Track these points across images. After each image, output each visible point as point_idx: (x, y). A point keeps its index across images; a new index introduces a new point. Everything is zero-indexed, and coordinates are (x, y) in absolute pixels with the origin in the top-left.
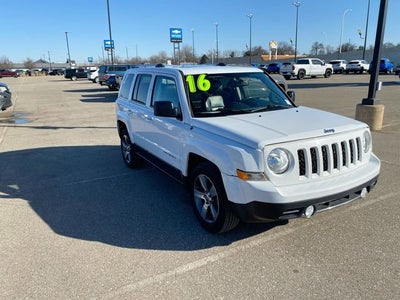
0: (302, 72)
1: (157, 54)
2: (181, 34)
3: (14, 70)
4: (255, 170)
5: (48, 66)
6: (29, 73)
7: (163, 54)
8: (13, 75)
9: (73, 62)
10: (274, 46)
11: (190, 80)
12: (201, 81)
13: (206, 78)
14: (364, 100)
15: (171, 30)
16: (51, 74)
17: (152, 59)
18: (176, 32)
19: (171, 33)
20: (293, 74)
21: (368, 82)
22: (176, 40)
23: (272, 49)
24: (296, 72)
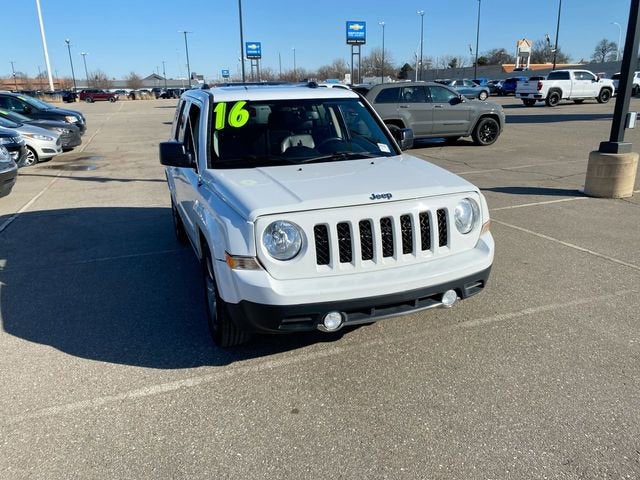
0: (556, 94)
1: (330, 64)
2: (364, 30)
3: (112, 91)
4: (243, 252)
5: (162, 83)
6: (133, 96)
7: (339, 64)
8: (109, 97)
9: (201, 77)
10: (526, 48)
11: (220, 110)
12: (237, 111)
13: (244, 107)
14: (602, 144)
15: (348, 24)
16: (164, 96)
17: (321, 71)
18: (357, 27)
19: (348, 30)
20: (538, 97)
21: (612, 112)
22: (356, 42)
23: (520, 54)
24: (544, 93)
